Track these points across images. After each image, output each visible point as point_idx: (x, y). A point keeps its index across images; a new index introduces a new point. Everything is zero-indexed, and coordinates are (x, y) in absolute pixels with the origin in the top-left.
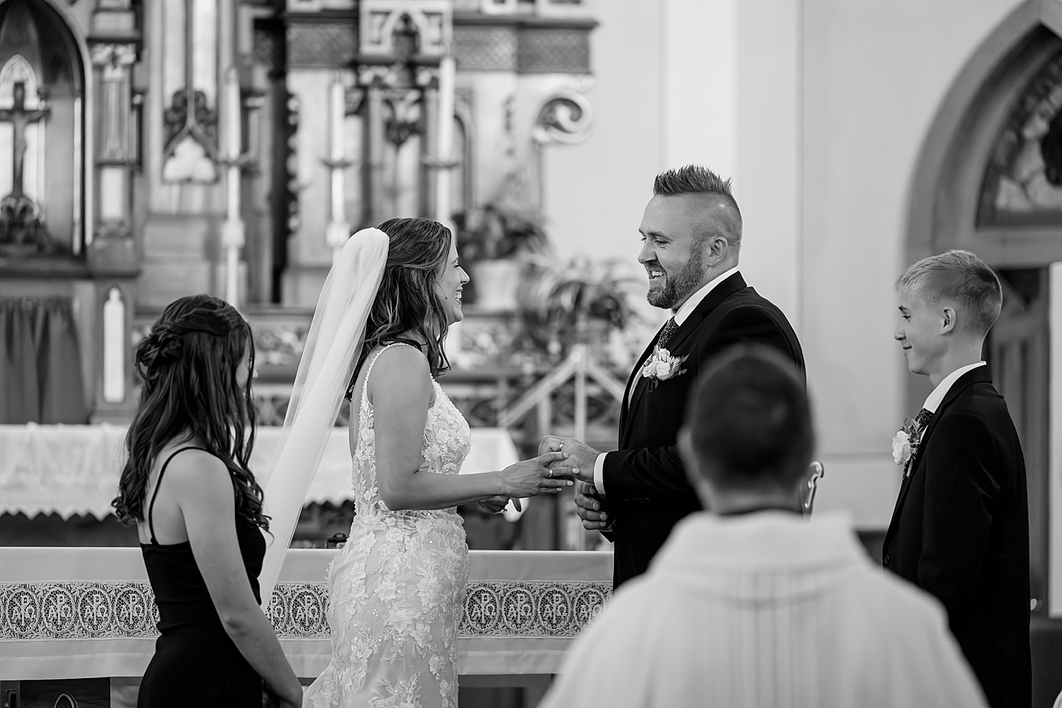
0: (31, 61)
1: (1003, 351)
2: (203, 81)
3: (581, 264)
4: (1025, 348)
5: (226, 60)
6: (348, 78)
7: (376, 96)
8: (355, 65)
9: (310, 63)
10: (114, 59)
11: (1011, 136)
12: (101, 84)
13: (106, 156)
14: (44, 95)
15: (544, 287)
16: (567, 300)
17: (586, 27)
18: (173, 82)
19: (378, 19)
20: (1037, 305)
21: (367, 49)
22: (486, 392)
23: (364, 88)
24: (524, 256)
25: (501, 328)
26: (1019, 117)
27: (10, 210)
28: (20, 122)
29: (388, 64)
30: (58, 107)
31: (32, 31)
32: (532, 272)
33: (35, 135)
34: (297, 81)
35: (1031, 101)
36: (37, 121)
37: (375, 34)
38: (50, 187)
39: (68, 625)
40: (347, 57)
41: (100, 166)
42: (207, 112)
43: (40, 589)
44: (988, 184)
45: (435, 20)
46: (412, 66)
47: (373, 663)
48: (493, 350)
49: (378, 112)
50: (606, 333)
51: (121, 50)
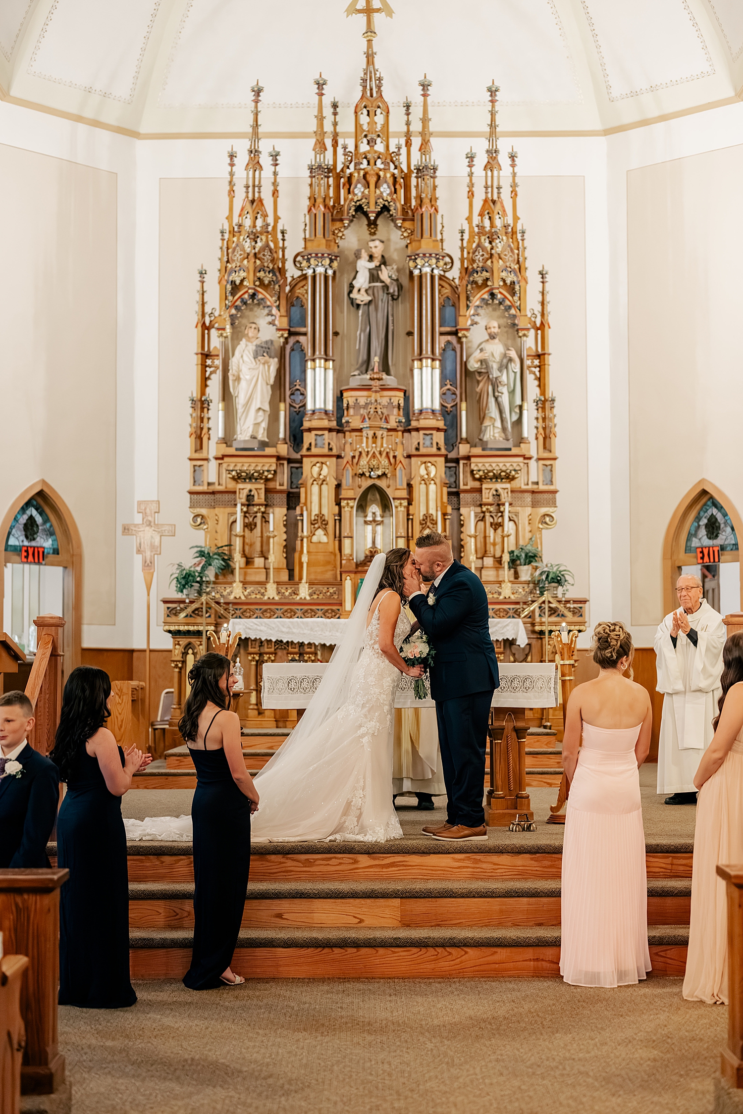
0: (378, 506)
1: (708, 591)
2: (432, 511)
3: (549, 565)
4: (713, 590)
5: (439, 504)
6: (478, 510)
7: (487, 514)
8: (481, 505)
9: (467, 505)
10: (401, 504)
11: (696, 524)
12: (397, 512)
13: (399, 534)
14: (382, 517)
15: (538, 572)
16: (544, 577)
17: (555, 492)
18: (423, 511)
19: (488, 491)
20: (716, 578)
21: (484, 500)
22: (518, 606)
23: (484, 512)
24: (534, 564)
25: (526, 586)
26: (698, 518)
27: (371, 552)
28: (374, 524)
29: (491, 505)
30: (386, 520)
31: (378, 496)
32: (536, 568)
33: (379, 528)
34: (463, 510)
35: (702, 513)
36: (379, 524)
37: (487, 496)
38: (384, 544)
39: (308, 690)
40: (478, 503)
41: (397, 537)
42: (433, 520)
43: (298, 677)
44: (689, 539)
45: (506, 490)
46: (499, 505)
47: (363, 706)
48: (523, 593)
49: (489, 520)
50: (557, 587)
51: (402, 501)
